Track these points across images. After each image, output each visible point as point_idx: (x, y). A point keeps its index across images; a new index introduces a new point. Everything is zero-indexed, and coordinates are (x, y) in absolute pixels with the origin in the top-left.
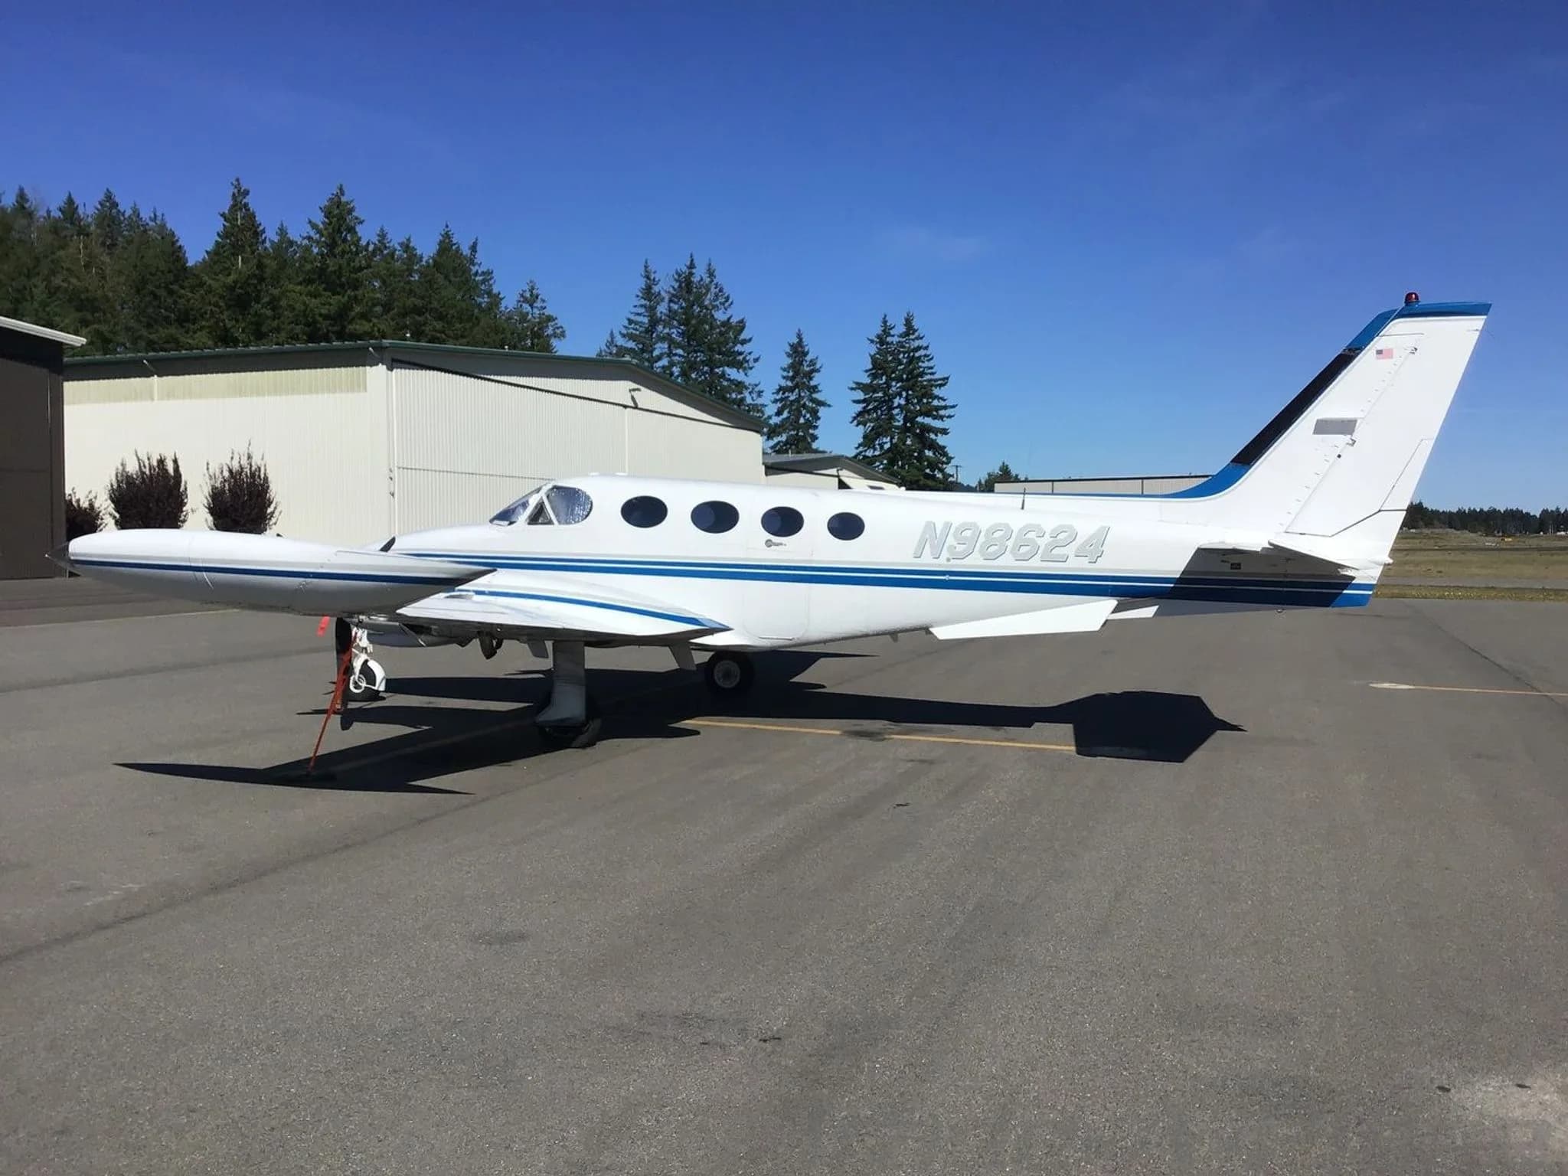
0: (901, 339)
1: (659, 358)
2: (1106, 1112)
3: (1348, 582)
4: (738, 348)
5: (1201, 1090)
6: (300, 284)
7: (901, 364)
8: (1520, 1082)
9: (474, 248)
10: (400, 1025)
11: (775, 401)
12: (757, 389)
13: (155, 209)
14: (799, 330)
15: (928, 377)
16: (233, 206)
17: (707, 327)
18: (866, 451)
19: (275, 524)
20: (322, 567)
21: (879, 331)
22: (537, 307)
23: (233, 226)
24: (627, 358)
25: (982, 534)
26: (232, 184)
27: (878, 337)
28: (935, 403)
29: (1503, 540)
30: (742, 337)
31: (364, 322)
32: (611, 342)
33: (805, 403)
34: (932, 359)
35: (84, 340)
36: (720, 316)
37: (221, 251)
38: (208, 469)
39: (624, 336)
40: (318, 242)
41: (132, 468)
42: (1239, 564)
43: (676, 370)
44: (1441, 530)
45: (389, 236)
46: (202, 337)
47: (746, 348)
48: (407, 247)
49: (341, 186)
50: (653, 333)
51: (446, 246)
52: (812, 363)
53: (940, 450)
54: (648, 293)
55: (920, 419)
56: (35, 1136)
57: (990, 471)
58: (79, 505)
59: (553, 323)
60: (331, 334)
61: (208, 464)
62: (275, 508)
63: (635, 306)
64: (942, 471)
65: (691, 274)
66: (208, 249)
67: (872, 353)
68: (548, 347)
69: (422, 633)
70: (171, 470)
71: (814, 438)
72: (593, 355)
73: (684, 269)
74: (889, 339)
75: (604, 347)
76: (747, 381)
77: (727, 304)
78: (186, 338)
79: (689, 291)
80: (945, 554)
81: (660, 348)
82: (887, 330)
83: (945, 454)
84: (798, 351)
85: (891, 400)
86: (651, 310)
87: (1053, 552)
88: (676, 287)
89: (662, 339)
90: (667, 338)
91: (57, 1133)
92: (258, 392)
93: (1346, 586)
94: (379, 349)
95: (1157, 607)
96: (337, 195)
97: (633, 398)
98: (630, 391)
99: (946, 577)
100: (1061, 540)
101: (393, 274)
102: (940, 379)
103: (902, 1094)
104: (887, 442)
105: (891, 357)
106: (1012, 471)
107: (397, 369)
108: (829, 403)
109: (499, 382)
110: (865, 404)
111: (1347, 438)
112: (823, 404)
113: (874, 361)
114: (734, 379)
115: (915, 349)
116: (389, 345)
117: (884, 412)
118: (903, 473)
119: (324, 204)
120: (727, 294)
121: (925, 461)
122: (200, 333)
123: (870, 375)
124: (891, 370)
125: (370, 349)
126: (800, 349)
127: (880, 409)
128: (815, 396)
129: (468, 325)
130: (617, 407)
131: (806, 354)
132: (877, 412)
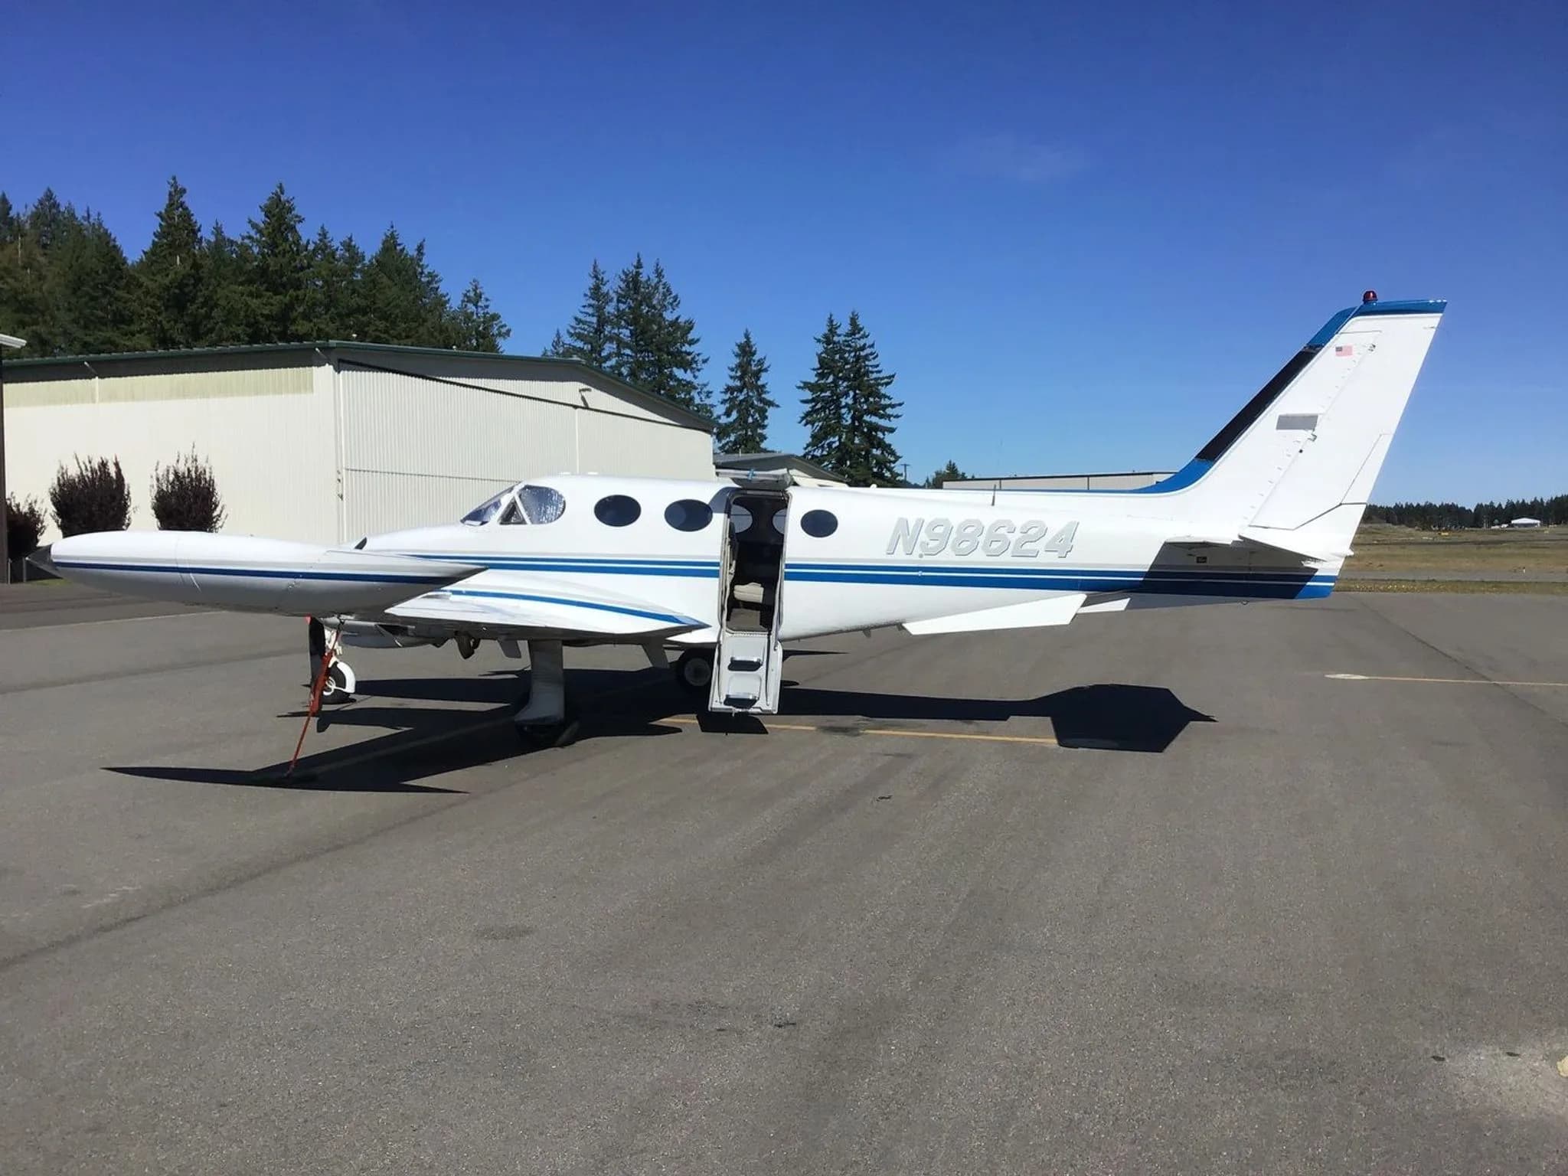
0: (848, 339)
1: (608, 358)
2: (1119, 1087)
3: (1310, 574)
4: (686, 348)
5: (1208, 1064)
6: (241, 284)
7: (847, 364)
8: (1510, 1051)
9: (420, 249)
10: (417, 1018)
11: (723, 402)
12: (705, 390)
13: (88, 208)
14: (747, 331)
15: (875, 375)
16: (171, 205)
17: (655, 327)
18: (815, 450)
19: (221, 527)
20: (311, 567)
21: (825, 330)
22: (481, 307)
23: (169, 226)
24: (575, 358)
25: (954, 530)
26: (169, 183)
27: (825, 336)
28: (884, 402)
29: (1440, 534)
30: (690, 336)
31: (306, 323)
32: (556, 344)
33: (753, 403)
34: (877, 356)
35: (24, 342)
36: (669, 316)
37: (158, 251)
38: (155, 472)
39: (572, 335)
40: (258, 242)
41: (73, 472)
42: (1205, 558)
43: (624, 371)
44: (1378, 526)
45: (331, 236)
46: (142, 340)
47: (694, 348)
48: (348, 246)
49: (281, 184)
50: (601, 333)
51: (390, 245)
52: (760, 362)
53: (886, 448)
54: (596, 292)
55: (867, 418)
56: (69, 1133)
57: (937, 469)
58: (18, 510)
59: (497, 322)
60: (273, 335)
61: (158, 464)
63: (584, 306)
64: (890, 470)
65: (638, 274)
66: (145, 250)
67: (819, 352)
68: (494, 347)
69: (397, 634)
70: (113, 475)
71: (763, 438)
72: (538, 354)
73: (632, 269)
74: (836, 339)
75: (550, 347)
76: (696, 382)
77: (675, 304)
78: (125, 340)
79: (636, 290)
80: (918, 551)
81: (609, 348)
82: (833, 329)
83: (893, 453)
84: (746, 350)
85: (838, 398)
86: (599, 310)
87: (1024, 547)
88: (624, 288)
89: (610, 339)
90: (617, 338)
91: (90, 1130)
92: (204, 394)
93: (1310, 578)
94: (326, 349)
95: (1128, 599)
96: (276, 194)
97: (583, 399)
98: (580, 391)
99: (919, 573)
100: (1031, 535)
101: (334, 273)
102: (887, 378)
103: (920, 1074)
104: (835, 441)
105: (837, 357)
106: (959, 470)
107: (344, 370)
108: (777, 404)
109: (447, 382)
110: (813, 404)
111: (1309, 433)
112: (771, 404)
113: (821, 361)
114: (682, 379)
115: (860, 347)
116: (335, 345)
117: (832, 412)
118: (852, 472)
119: (264, 202)
120: (674, 295)
121: (873, 460)
122: (138, 335)
123: (818, 375)
124: (838, 369)
125: (317, 349)
126: (747, 349)
127: (828, 408)
128: (763, 396)
129: (414, 325)
130: (567, 407)
131: (754, 354)
132: (825, 412)
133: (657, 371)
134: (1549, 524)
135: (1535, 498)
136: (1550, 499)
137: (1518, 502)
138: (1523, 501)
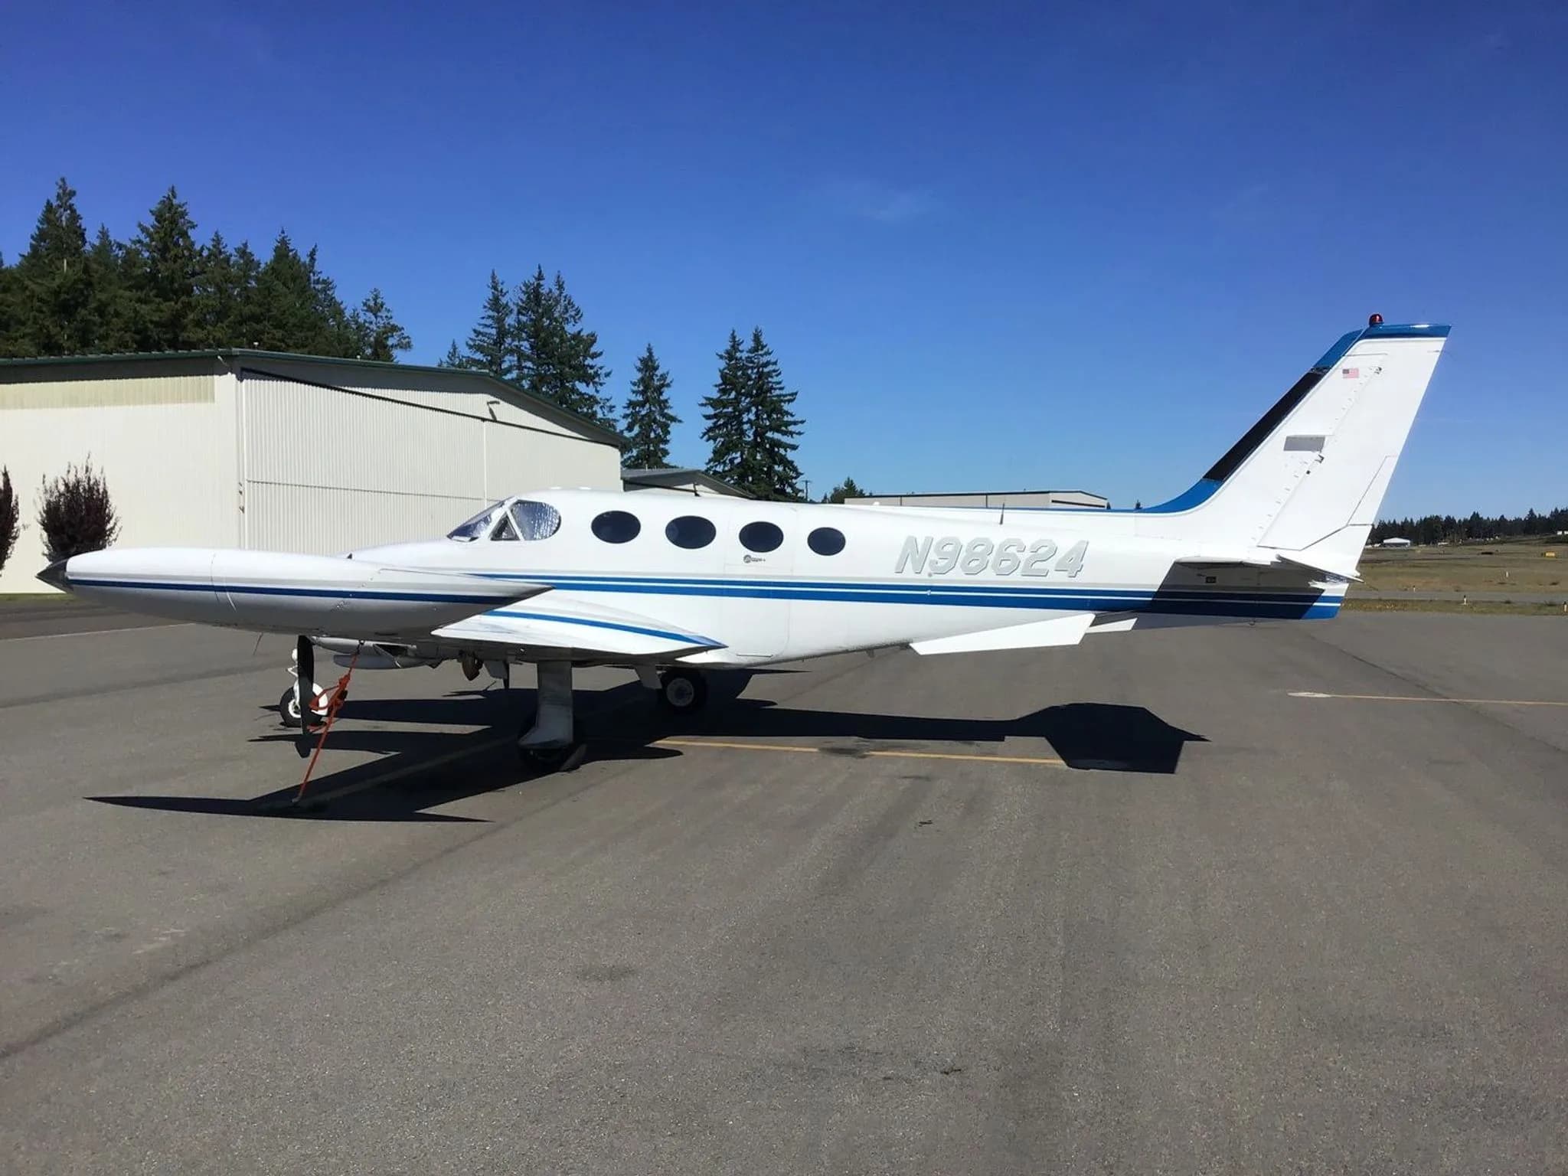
0: (750, 355)
1: (509, 370)
3: (1317, 595)
4: (589, 361)
6: (129, 289)
7: (750, 379)
9: (312, 255)
11: (626, 416)
12: (608, 404)
14: (649, 345)
15: (778, 392)
17: (557, 340)
18: (716, 466)
19: (115, 540)
20: (363, 586)
21: (728, 346)
22: (381, 317)
23: (55, 228)
24: (474, 369)
25: (964, 549)
26: (57, 184)
27: (727, 352)
28: (787, 419)
30: (593, 350)
31: (199, 330)
32: (452, 355)
33: (655, 418)
34: (780, 374)
36: (570, 329)
37: (39, 254)
38: (44, 482)
39: (471, 347)
40: (148, 246)
42: (1215, 578)
43: (526, 384)
45: (224, 241)
46: (27, 345)
47: (597, 362)
48: (243, 252)
49: (173, 187)
50: (501, 344)
51: (283, 251)
52: (663, 377)
53: (788, 464)
54: (496, 304)
55: (769, 434)
57: (835, 485)
59: (399, 333)
60: (162, 342)
61: (44, 477)
62: (115, 524)
63: (483, 318)
64: (792, 486)
65: (539, 285)
66: (24, 253)
67: (722, 368)
68: (390, 358)
69: (398, 654)
70: (2, 485)
71: (666, 453)
72: (434, 364)
73: (532, 280)
74: (738, 355)
75: (445, 359)
76: (598, 397)
77: (577, 317)
78: (4, 345)
79: (538, 304)
80: (927, 569)
81: (509, 361)
82: (735, 345)
83: (795, 469)
84: (648, 365)
85: (740, 415)
86: (500, 321)
87: (1034, 567)
88: (524, 299)
89: (511, 352)
90: (517, 351)
92: (98, 402)
93: (1316, 598)
94: (228, 357)
95: (1135, 619)
96: (168, 198)
97: (491, 412)
98: (488, 403)
99: (928, 593)
100: (1041, 554)
101: (227, 280)
102: (790, 395)
104: (737, 457)
105: (739, 373)
106: (857, 486)
107: (247, 379)
108: (679, 419)
109: (353, 393)
110: (715, 420)
111: (1316, 455)
112: (673, 419)
113: (723, 376)
114: (585, 394)
115: (763, 364)
116: (238, 354)
117: (734, 428)
118: (754, 487)
119: (155, 207)
120: (576, 307)
121: (775, 476)
122: (20, 340)
123: (720, 391)
124: (740, 385)
125: (219, 357)
126: (650, 363)
127: (731, 424)
128: (666, 411)
129: (309, 334)
130: (475, 420)
131: (656, 369)
132: (727, 428)
133: (559, 384)
134: (1418, 544)
135: (1406, 519)
136: (1419, 519)
137: (1389, 522)
138: (1395, 521)
